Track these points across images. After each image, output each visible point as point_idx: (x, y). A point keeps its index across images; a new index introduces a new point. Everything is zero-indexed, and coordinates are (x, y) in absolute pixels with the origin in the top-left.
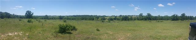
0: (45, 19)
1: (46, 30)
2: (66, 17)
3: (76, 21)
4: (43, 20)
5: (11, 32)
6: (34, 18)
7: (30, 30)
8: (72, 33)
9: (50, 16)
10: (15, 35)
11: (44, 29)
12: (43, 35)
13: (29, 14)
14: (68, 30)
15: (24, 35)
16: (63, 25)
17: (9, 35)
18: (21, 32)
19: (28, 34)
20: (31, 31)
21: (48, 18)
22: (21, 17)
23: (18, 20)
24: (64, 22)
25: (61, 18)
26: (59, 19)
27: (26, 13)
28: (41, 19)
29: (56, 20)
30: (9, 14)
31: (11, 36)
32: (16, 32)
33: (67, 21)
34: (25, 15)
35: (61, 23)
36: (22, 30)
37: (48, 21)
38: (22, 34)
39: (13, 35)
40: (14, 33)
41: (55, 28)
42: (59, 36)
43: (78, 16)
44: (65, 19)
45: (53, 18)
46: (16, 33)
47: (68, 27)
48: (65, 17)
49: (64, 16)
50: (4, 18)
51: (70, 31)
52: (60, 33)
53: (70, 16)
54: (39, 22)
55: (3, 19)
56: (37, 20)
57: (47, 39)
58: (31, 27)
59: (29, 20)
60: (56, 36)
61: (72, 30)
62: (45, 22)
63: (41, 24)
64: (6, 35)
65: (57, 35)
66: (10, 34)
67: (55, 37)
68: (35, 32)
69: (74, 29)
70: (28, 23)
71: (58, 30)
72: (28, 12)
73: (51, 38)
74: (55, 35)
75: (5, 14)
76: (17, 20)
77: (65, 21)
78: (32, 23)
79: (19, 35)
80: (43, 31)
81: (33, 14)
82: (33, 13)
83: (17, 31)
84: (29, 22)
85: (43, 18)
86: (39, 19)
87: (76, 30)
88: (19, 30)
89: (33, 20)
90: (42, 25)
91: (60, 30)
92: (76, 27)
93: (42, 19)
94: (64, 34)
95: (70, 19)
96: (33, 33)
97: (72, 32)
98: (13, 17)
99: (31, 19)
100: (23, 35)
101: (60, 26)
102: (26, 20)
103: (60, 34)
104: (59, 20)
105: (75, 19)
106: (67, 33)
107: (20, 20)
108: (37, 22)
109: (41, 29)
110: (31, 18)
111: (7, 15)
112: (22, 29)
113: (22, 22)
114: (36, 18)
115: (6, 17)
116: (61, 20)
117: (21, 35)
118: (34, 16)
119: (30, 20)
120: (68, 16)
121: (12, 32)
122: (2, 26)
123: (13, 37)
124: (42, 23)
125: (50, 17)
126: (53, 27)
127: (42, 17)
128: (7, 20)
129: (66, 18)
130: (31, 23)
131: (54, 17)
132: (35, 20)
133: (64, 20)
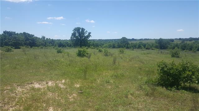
0: (119, 47)
1: (123, 76)
2: (179, 42)
4: (116, 51)
5: (40, 81)
6: (93, 45)
7: (85, 75)
9: (133, 39)
10: (48, 87)
11: (120, 72)
12: (117, 87)
13: (80, 35)
14: (186, 81)
15: (70, 87)
16: (173, 64)
17: (33, 89)
18: (63, 81)
19: (78, 86)
20: (87, 77)
21: (128, 44)
22: (61, 45)
23: (55, 51)
24: (173, 56)
25: (162, 45)
26: (157, 47)
27: (74, 34)
28: (110, 47)
29: (150, 51)
30: (33, 36)
31: (39, 89)
32: (51, 80)
33: (182, 53)
34: (72, 40)
35: (165, 58)
36: (64, 75)
37: (128, 52)
38: (65, 84)
39: (44, 89)
40: (47, 83)
41: (148, 73)
42: (161, 93)
44: (174, 48)
45: (141, 45)
46: (50, 84)
47: (187, 73)
48: (175, 42)
49: (172, 40)
50: (22, 47)
52: (162, 85)
53: (191, 39)
54: (106, 55)
55: (19, 50)
56: (100, 51)
57: (127, 97)
58: (86, 68)
59: (80, 51)
60: (152, 94)
62: (121, 55)
63: (110, 60)
64: (28, 87)
65: (154, 90)
66: (37, 86)
67: (147, 95)
68: (95, 80)
70: (79, 59)
71: (156, 77)
72: (77, 29)
73: (139, 96)
75: (23, 38)
76: (51, 52)
77: (175, 55)
78: (89, 57)
79: (57, 86)
80: (116, 76)
81: (89, 35)
82: (90, 33)
83: (52, 77)
84: (80, 54)
85: (116, 45)
86: (105, 47)
88: (56, 75)
89: (89, 51)
90: (114, 62)
91: (162, 79)
93: (114, 47)
94: (173, 89)
95: (191, 49)
96: (92, 83)
98: (42, 44)
100: (66, 88)
101: (163, 68)
102: (74, 51)
103: (162, 89)
104: (157, 51)
106: (185, 88)
107: (59, 52)
108: (100, 55)
109: (111, 73)
110: (86, 46)
111: (27, 39)
113: (63, 57)
114: (98, 44)
115: (25, 44)
116: (163, 51)
117: (62, 86)
118: (94, 40)
119: (84, 51)
120: (186, 40)
121: (42, 80)
122: (18, 67)
123: (45, 94)
124: (112, 59)
125: (132, 42)
126: (140, 69)
127: (112, 44)
128: (27, 52)
129: (177, 46)
130: (85, 58)
131: (144, 42)
132: (96, 50)
133: (174, 51)
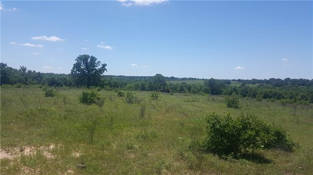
0: (151, 89)
1: (155, 137)
2: (238, 85)
3: (283, 104)
4: (145, 96)
5: (9, 146)
6: (110, 84)
7: (92, 136)
8: (267, 162)
9: (172, 78)
10: (23, 158)
11: (150, 130)
12: (144, 156)
13: (87, 67)
14: (248, 145)
15: (63, 157)
16: (229, 118)
18: (52, 147)
19: (78, 155)
20: (95, 139)
21: (165, 84)
22: (54, 82)
23: (41, 93)
24: (229, 106)
25: (214, 88)
26: (206, 91)
27: (77, 66)
28: (137, 88)
29: (197, 96)
30: (4, 65)
32: (29, 144)
33: (242, 102)
34: (73, 74)
35: (218, 109)
36: (54, 136)
37: (163, 96)
38: (53, 152)
39: (15, 160)
40: (22, 150)
42: (212, 164)
43: (295, 81)
44: (230, 94)
45: (184, 87)
46: (27, 151)
47: (249, 132)
48: (233, 85)
49: (228, 82)
51: (260, 151)
52: (214, 151)
53: (254, 82)
54: (130, 102)
56: (120, 95)
57: (159, 172)
58: (95, 123)
59: (85, 95)
60: (199, 166)
61: (268, 146)
62: (153, 102)
63: (135, 109)
65: (201, 159)
66: (2, 155)
67: (191, 168)
68: (109, 144)
69: (279, 141)
70: (83, 107)
71: (204, 138)
72: (84, 58)
73: (178, 170)
74: (193, 158)
76: (36, 93)
77: (232, 104)
78: (101, 105)
79: (40, 157)
80: (145, 137)
81: (103, 69)
82: (104, 65)
83: (31, 140)
84: (86, 100)
85: (147, 86)
86: (130, 88)
87: (289, 148)
88: (40, 135)
89: (102, 93)
90: (142, 114)
91: (212, 142)
92: (292, 136)
93: (143, 89)
94: (230, 157)
95: (254, 96)
96: (103, 149)
97: (268, 154)
98: (20, 81)
99: (94, 90)
100: (56, 160)
101: (214, 125)
102: (74, 94)
103: (213, 158)
104: (206, 97)
105: (279, 97)
106: (247, 156)
107: (49, 94)
108: (120, 101)
109: (137, 131)
110: (96, 86)
112: (54, 134)
113: (55, 103)
114: (118, 84)
116: (215, 97)
117: (49, 156)
118: (111, 77)
119: (93, 95)
121: (13, 145)
123: (16, 169)
124: (139, 108)
126: (182, 125)
127: (139, 83)
129: (235, 90)
130: (94, 106)
131: (188, 83)
132: (114, 94)
133: (231, 98)
